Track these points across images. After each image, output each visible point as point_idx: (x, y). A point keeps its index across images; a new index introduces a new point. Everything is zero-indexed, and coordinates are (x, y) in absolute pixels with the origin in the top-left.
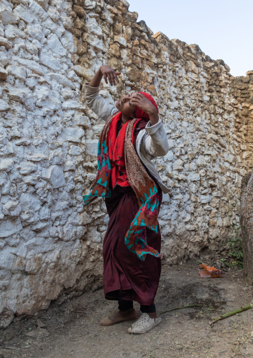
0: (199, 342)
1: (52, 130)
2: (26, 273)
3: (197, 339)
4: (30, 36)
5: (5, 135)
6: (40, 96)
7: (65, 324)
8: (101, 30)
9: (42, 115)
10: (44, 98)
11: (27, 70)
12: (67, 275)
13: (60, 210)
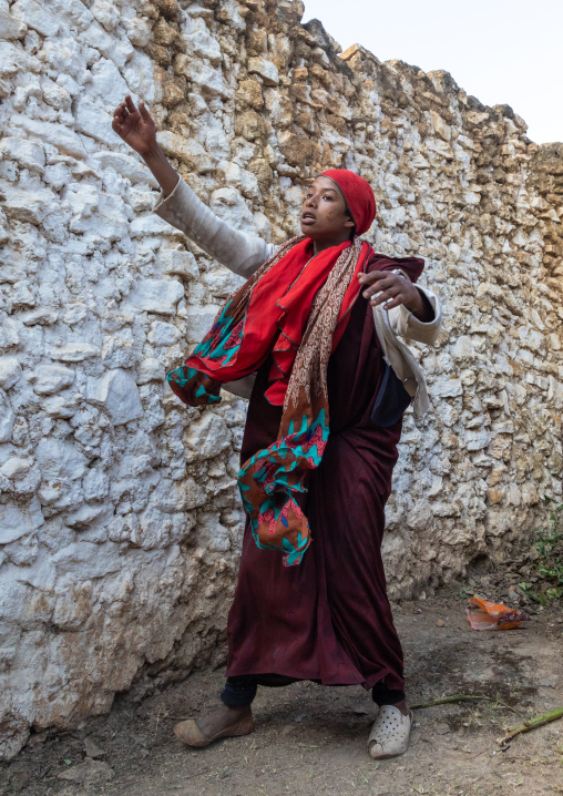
0: (475, 787)
1: (109, 286)
2: (54, 628)
3: (470, 780)
4: (52, 68)
6: (79, 208)
7: (150, 749)
8: (218, 46)
9: (85, 251)
10: (89, 212)
11: (47, 146)
12: (152, 630)
13: (130, 476)
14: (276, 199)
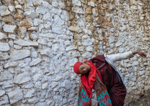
1: (63, 64)
4: (45, 21)
5: (42, 73)
6: (55, 50)
8: (80, 2)
9: (57, 58)
10: (57, 50)
11: (47, 39)
13: (71, 98)
14: (96, 34)
